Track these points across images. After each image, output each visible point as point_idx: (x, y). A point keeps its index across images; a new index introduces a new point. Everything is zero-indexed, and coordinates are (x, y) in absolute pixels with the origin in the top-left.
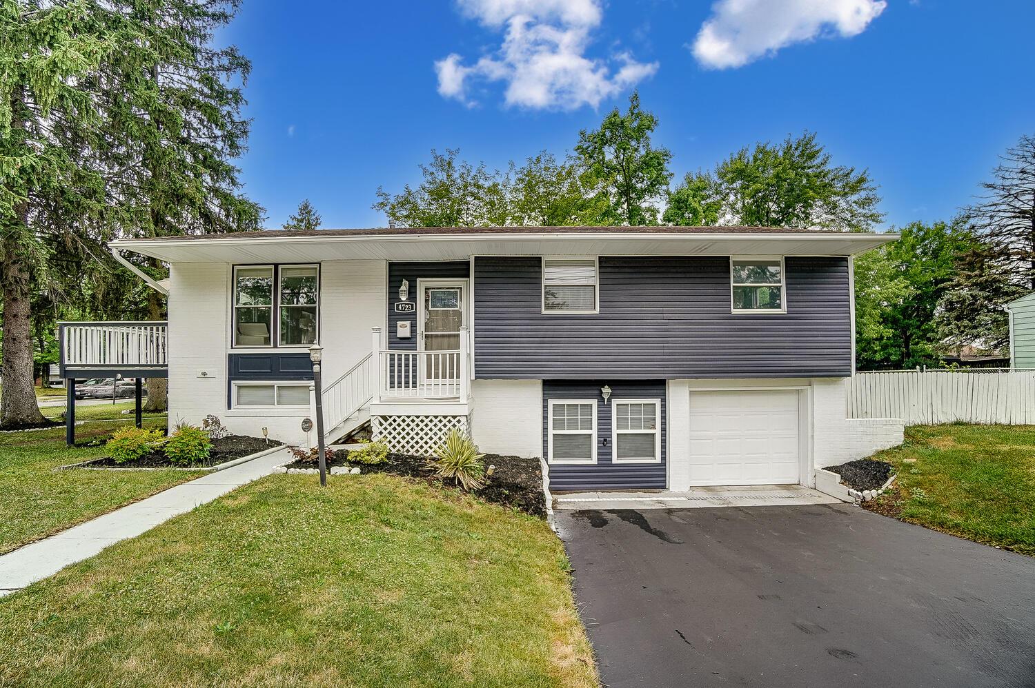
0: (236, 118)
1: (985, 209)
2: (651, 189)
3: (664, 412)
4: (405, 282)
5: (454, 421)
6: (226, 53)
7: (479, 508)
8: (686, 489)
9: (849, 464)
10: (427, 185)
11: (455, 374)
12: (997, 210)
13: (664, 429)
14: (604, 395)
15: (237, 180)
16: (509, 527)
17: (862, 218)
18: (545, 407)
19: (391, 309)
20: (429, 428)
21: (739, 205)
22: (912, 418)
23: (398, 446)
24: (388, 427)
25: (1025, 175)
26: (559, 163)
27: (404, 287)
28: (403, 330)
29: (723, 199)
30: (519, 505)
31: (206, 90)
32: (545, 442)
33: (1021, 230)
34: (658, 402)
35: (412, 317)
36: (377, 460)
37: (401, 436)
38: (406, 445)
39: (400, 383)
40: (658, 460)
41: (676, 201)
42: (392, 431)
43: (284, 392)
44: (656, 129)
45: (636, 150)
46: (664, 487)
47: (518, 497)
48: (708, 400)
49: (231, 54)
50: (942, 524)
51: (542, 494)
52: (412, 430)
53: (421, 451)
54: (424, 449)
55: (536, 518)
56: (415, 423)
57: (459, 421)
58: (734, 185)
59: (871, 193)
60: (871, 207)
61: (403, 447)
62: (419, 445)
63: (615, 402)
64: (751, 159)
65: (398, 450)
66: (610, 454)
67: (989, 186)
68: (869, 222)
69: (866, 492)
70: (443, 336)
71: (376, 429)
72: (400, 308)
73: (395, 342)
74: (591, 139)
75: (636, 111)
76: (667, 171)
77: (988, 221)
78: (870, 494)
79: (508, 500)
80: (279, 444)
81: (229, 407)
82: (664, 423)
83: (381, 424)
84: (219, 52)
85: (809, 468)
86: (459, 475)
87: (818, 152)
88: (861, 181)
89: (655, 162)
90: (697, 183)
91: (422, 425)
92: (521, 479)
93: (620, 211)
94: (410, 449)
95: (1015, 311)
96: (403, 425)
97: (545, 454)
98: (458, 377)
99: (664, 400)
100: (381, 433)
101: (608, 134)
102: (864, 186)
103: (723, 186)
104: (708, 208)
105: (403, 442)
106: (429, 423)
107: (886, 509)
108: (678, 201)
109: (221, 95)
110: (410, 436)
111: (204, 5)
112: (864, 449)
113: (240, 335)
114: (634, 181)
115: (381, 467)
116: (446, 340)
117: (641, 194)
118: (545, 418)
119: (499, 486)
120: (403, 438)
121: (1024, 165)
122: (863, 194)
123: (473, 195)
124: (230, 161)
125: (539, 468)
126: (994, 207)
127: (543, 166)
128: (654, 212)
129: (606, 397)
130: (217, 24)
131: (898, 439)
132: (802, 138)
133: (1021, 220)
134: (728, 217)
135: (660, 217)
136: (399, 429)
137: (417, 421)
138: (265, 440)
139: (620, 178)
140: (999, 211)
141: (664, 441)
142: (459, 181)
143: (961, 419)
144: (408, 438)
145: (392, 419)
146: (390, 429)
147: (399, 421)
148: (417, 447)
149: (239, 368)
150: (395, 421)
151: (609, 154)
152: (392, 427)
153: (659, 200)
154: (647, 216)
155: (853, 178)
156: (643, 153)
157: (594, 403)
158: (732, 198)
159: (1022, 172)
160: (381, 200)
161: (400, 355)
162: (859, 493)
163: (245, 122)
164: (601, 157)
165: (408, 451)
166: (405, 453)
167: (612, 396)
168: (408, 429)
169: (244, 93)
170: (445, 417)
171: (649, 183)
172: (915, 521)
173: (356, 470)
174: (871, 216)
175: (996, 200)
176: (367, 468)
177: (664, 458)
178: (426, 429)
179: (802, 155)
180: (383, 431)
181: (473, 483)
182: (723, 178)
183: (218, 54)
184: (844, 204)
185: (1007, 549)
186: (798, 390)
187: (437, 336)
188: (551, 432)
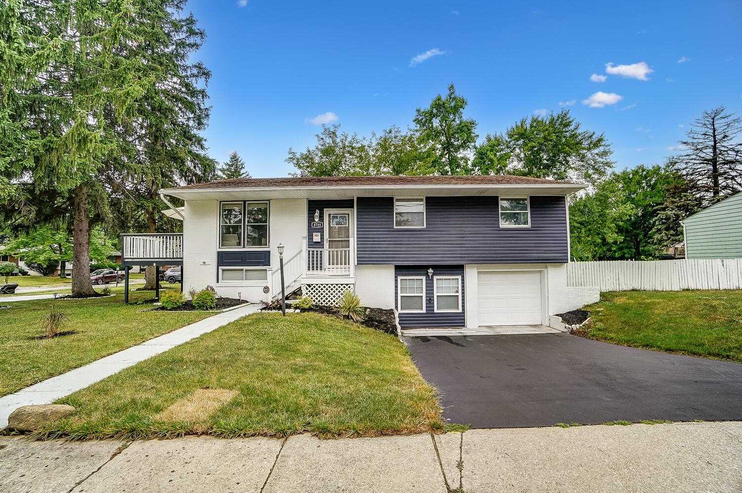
0: (202, 107)
1: (683, 158)
2: (464, 146)
3: (463, 283)
4: (317, 211)
5: (347, 287)
6: (196, 66)
7: (363, 329)
8: (476, 327)
9: (569, 312)
10: (320, 147)
11: (347, 262)
12: (690, 158)
13: (463, 293)
14: (429, 274)
15: (204, 146)
16: (379, 337)
17: (601, 165)
18: (396, 281)
19: (309, 226)
20: (333, 291)
21: (522, 155)
22: (607, 288)
23: (317, 301)
24: (311, 290)
25: (707, 136)
26: (403, 133)
27: (317, 214)
28: (317, 238)
29: (512, 152)
30: (383, 330)
31: (184, 89)
32: (396, 300)
33: (706, 172)
34: (460, 277)
35: (321, 231)
36: (307, 307)
37: (318, 295)
38: (320, 300)
39: (317, 267)
40: (460, 310)
41: (479, 154)
42: (313, 293)
43: (249, 273)
44: (466, 107)
45: (454, 120)
46: (464, 326)
47: (382, 326)
48: (488, 276)
49: (199, 67)
50: (605, 338)
51: (395, 326)
52: (324, 292)
53: (329, 303)
54: (330, 302)
55: (392, 335)
56: (326, 288)
57: (349, 287)
58: (519, 142)
59: (607, 148)
60: (607, 157)
61: (319, 301)
62: (328, 300)
63: (435, 278)
64: (528, 126)
65: (317, 303)
66: (433, 307)
67: (685, 143)
68: (606, 167)
69: (573, 325)
70: (339, 241)
71: (304, 292)
72: (315, 225)
73: (312, 244)
74: (424, 114)
75: (453, 96)
76: (474, 133)
77: (685, 166)
78: (575, 327)
79: (377, 327)
80: (247, 302)
81: (218, 282)
82: (463, 290)
83: (307, 289)
84: (191, 65)
85: (547, 315)
86: (351, 314)
87: (570, 122)
88: (600, 140)
89: (465, 129)
90: (493, 142)
91: (329, 289)
92: (384, 318)
93: (444, 160)
94: (323, 302)
95: (687, 225)
96: (319, 289)
97: (396, 307)
98: (349, 264)
99: (463, 277)
100: (307, 294)
101: (435, 111)
102: (603, 144)
103: (511, 143)
104: (501, 159)
105: (319, 299)
106: (333, 288)
107: (582, 334)
108: (481, 154)
109: (193, 93)
110: (323, 295)
111: (184, 39)
112: (577, 304)
113: (223, 241)
114: (453, 140)
115: (309, 309)
116: (340, 243)
117: (457, 149)
118: (396, 287)
119: (372, 321)
120: (319, 296)
121: (706, 129)
122: (602, 149)
123: (349, 152)
124: (200, 134)
125: (393, 313)
126: (688, 157)
127: (393, 136)
128: (466, 160)
129: (430, 275)
130: (191, 50)
131: (596, 298)
132: (560, 113)
133: (705, 165)
134: (515, 163)
135: (470, 163)
136: (317, 291)
137: (327, 287)
138: (239, 300)
139: (443, 138)
140: (692, 159)
141: (463, 300)
142: (340, 144)
143: (635, 288)
144: (322, 296)
145: (313, 286)
146: (312, 291)
147: (317, 287)
148: (327, 301)
149: (224, 259)
150: (314, 287)
151: (436, 122)
152: (313, 290)
153: (469, 152)
154: (462, 162)
155: (595, 138)
156: (458, 122)
157: (424, 278)
158: (517, 151)
159: (704, 134)
160: (291, 156)
161: (317, 251)
162: (570, 326)
163: (207, 109)
164: (431, 125)
165: (322, 303)
166: (320, 305)
167: (434, 274)
168: (322, 292)
169: (208, 92)
170: (342, 285)
171: (462, 142)
172: (594, 338)
173: (298, 311)
174: (607, 163)
175: (690, 152)
176: (303, 310)
177: (463, 310)
178: (332, 292)
179: (561, 124)
180: (308, 292)
181: (358, 318)
182: (511, 138)
183: (190, 67)
184: (590, 155)
185: (629, 346)
186: (540, 271)
187: (335, 241)
188: (400, 295)
